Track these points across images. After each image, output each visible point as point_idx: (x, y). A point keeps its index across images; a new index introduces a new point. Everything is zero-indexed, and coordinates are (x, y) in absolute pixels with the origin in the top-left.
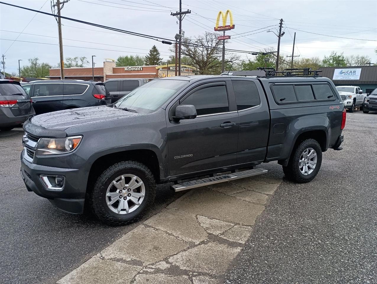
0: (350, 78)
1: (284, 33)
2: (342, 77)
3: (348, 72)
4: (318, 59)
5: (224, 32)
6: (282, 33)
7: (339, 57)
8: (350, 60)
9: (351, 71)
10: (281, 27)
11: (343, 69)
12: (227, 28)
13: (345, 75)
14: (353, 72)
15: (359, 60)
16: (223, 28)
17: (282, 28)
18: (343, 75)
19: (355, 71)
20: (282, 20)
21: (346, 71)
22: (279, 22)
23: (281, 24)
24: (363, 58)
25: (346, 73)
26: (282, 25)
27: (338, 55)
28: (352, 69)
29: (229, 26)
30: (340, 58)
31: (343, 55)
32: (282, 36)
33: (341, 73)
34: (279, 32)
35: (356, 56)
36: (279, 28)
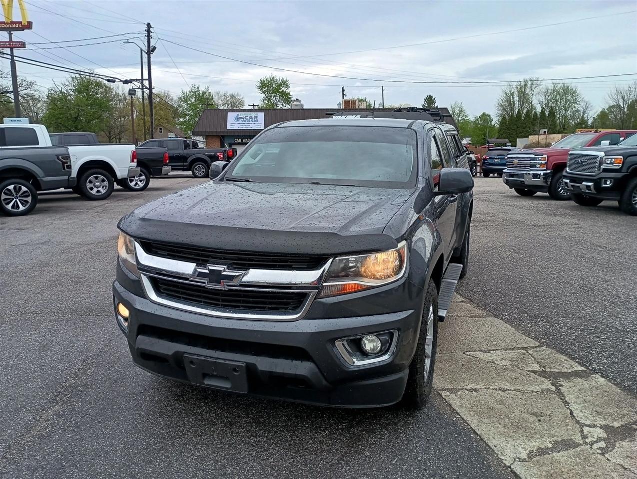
0: (251, 126)
1: (155, 48)
2: (239, 125)
3: (247, 118)
4: (168, 95)
5: (10, 35)
6: (151, 48)
7: (204, 93)
8: (216, 99)
9: (251, 117)
10: (149, 36)
11: (239, 113)
12: (17, 26)
13: (244, 122)
14: (253, 117)
15: (227, 99)
16: (7, 26)
17: (151, 39)
18: (240, 121)
19: (257, 117)
20: (149, 25)
21: (244, 116)
22: (145, 27)
23: (149, 31)
24: (232, 96)
25: (245, 119)
26: (151, 34)
27: (202, 89)
28: (251, 113)
29: (21, 23)
30: (205, 95)
31: (210, 91)
32: (152, 53)
33: (238, 118)
34: (147, 46)
35: (223, 94)
36: (146, 38)
